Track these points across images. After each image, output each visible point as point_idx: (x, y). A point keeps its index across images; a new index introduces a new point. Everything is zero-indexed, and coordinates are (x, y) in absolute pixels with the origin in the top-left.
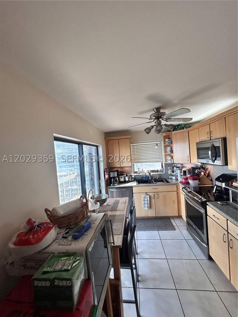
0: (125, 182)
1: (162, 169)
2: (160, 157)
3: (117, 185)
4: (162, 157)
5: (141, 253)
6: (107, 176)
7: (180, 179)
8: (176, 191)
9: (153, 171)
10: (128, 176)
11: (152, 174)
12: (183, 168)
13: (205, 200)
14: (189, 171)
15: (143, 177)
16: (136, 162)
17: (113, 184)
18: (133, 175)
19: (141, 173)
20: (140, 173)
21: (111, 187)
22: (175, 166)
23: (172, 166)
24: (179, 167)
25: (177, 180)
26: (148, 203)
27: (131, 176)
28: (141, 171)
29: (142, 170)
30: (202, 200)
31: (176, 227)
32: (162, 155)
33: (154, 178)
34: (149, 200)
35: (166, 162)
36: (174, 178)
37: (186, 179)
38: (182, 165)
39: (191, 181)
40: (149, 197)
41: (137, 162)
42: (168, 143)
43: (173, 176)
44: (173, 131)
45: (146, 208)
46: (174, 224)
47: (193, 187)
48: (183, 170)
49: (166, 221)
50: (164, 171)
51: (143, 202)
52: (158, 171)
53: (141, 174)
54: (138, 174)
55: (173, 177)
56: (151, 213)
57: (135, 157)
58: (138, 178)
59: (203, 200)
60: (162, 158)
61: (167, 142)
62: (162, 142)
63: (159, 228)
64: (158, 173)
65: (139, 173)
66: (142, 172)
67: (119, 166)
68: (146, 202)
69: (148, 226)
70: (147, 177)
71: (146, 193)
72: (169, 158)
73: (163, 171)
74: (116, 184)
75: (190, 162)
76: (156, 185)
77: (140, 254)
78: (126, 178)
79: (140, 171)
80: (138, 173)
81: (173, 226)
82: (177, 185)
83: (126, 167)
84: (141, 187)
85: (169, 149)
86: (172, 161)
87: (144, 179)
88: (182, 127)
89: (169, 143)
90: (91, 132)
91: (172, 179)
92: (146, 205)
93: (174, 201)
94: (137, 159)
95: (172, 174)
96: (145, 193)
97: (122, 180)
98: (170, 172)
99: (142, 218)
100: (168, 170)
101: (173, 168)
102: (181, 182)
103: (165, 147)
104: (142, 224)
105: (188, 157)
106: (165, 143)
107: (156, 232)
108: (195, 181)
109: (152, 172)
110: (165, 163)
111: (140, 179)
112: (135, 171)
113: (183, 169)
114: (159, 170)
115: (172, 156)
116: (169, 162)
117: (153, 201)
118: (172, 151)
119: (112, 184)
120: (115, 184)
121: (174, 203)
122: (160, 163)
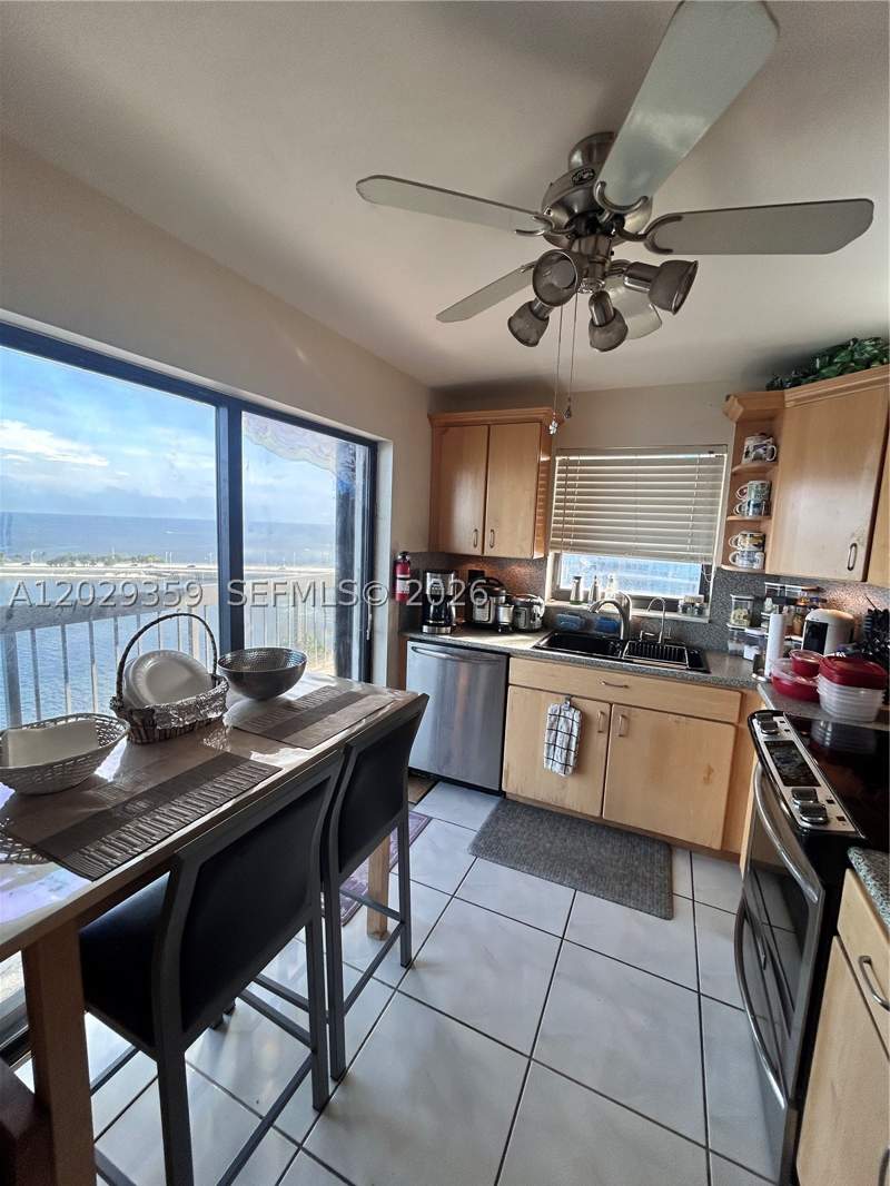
0: (494, 628)
1: (698, 600)
2: (698, 535)
3: (450, 634)
4: (710, 536)
5: (427, 965)
6: (402, 587)
7: (772, 664)
8: (735, 720)
9: (643, 602)
10: (511, 603)
11: (634, 613)
12: (816, 608)
13: (849, 827)
14: (848, 629)
15: (588, 624)
16: (568, 544)
17: (432, 625)
18: (544, 603)
19: (586, 601)
20: (581, 599)
21: (418, 636)
22: (772, 593)
23: (760, 590)
24: (792, 602)
25: (758, 664)
26: (569, 745)
27: (530, 605)
28: (586, 595)
29: (590, 589)
30: (827, 822)
31: (681, 906)
32: (712, 528)
33: (644, 636)
34: (575, 733)
35: (724, 567)
36: (750, 653)
37: (811, 671)
38: (818, 590)
39: (827, 689)
40: (577, 719)
41: (575, 544)
42: (755, 459)
43: (751, 645)
44: (796, 383)
45: (557, 768)
46: (682, 886)
47: (835, 726)
48: (808, 618)
49: (645, 854)
50: (708, 612)
51: (547, 737)
52: (672, 605)
53: (585, 607)
54: (573, 603)
55: (746, 648)
56: (578, 797)
57: (568, 523)
58: (563, 621)
59: (836, 826)
60: (711, 544)
61: (748, 453)
62: (725, 455)
63: (590, 879)
64: (669, 615)
65: (577, 602)
66: (590, 598)
67: (477, 552)
68: (561, 740)
69: (541, 849)
70: (609, 624)
71: (570, 697)
72: (744, 544)
73: (701, 612)
74: (444, 629)
75: (865, 579)
76: (626, 670)
77: (421, 971)
78: (502, 609)
79: (582, 589)
80: (572, 598)
81: (671, 894)
82: (742, 694)
83: (519, 561)
84: (550, 665)
85: (751, 493)
86: (753, 561)
87: (594, 632)
88: (856, 356)
89: (758, 458)
90: (301, 355)
91: (739, 655)
92: (559, 755)
93: (710, 771)
94: (576, 530)
95: (747, 630)
96: (562, 698)
97: (481, 615)
98: (736, 618)
99: (535, 805)
100: (727, 607)
101: (759, 601)
102: (774, 682)
103: (737, 480)
104: (522, 830)
105: (855, 545)
106: (736, 461)
107: (565, 893)
108: (863, 692)
109: (636, 607)
110: (718, 569)
111: (575, 627)
112: (562, 587)
113: (813, 616)
114: (682, 603)
115: (764, 537)
116: (742, 564)
117: (598, 742)
118: (766, 507)
119: (428, 624)
120: (442, 626)
121: (707, 780)
122: (697, 568)
